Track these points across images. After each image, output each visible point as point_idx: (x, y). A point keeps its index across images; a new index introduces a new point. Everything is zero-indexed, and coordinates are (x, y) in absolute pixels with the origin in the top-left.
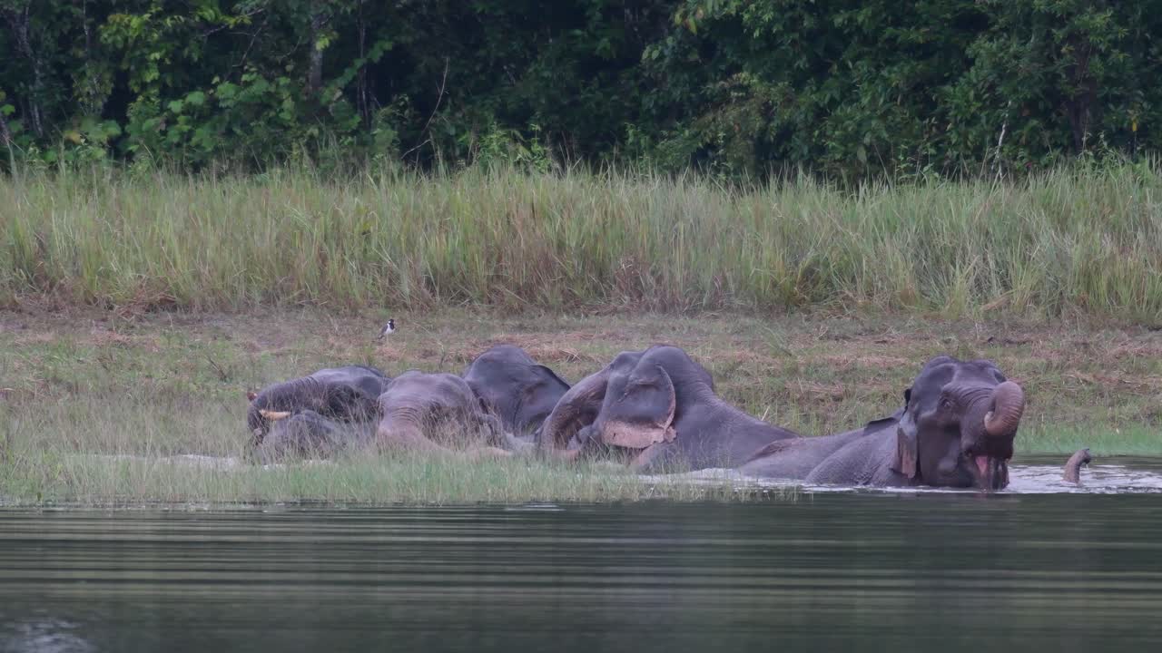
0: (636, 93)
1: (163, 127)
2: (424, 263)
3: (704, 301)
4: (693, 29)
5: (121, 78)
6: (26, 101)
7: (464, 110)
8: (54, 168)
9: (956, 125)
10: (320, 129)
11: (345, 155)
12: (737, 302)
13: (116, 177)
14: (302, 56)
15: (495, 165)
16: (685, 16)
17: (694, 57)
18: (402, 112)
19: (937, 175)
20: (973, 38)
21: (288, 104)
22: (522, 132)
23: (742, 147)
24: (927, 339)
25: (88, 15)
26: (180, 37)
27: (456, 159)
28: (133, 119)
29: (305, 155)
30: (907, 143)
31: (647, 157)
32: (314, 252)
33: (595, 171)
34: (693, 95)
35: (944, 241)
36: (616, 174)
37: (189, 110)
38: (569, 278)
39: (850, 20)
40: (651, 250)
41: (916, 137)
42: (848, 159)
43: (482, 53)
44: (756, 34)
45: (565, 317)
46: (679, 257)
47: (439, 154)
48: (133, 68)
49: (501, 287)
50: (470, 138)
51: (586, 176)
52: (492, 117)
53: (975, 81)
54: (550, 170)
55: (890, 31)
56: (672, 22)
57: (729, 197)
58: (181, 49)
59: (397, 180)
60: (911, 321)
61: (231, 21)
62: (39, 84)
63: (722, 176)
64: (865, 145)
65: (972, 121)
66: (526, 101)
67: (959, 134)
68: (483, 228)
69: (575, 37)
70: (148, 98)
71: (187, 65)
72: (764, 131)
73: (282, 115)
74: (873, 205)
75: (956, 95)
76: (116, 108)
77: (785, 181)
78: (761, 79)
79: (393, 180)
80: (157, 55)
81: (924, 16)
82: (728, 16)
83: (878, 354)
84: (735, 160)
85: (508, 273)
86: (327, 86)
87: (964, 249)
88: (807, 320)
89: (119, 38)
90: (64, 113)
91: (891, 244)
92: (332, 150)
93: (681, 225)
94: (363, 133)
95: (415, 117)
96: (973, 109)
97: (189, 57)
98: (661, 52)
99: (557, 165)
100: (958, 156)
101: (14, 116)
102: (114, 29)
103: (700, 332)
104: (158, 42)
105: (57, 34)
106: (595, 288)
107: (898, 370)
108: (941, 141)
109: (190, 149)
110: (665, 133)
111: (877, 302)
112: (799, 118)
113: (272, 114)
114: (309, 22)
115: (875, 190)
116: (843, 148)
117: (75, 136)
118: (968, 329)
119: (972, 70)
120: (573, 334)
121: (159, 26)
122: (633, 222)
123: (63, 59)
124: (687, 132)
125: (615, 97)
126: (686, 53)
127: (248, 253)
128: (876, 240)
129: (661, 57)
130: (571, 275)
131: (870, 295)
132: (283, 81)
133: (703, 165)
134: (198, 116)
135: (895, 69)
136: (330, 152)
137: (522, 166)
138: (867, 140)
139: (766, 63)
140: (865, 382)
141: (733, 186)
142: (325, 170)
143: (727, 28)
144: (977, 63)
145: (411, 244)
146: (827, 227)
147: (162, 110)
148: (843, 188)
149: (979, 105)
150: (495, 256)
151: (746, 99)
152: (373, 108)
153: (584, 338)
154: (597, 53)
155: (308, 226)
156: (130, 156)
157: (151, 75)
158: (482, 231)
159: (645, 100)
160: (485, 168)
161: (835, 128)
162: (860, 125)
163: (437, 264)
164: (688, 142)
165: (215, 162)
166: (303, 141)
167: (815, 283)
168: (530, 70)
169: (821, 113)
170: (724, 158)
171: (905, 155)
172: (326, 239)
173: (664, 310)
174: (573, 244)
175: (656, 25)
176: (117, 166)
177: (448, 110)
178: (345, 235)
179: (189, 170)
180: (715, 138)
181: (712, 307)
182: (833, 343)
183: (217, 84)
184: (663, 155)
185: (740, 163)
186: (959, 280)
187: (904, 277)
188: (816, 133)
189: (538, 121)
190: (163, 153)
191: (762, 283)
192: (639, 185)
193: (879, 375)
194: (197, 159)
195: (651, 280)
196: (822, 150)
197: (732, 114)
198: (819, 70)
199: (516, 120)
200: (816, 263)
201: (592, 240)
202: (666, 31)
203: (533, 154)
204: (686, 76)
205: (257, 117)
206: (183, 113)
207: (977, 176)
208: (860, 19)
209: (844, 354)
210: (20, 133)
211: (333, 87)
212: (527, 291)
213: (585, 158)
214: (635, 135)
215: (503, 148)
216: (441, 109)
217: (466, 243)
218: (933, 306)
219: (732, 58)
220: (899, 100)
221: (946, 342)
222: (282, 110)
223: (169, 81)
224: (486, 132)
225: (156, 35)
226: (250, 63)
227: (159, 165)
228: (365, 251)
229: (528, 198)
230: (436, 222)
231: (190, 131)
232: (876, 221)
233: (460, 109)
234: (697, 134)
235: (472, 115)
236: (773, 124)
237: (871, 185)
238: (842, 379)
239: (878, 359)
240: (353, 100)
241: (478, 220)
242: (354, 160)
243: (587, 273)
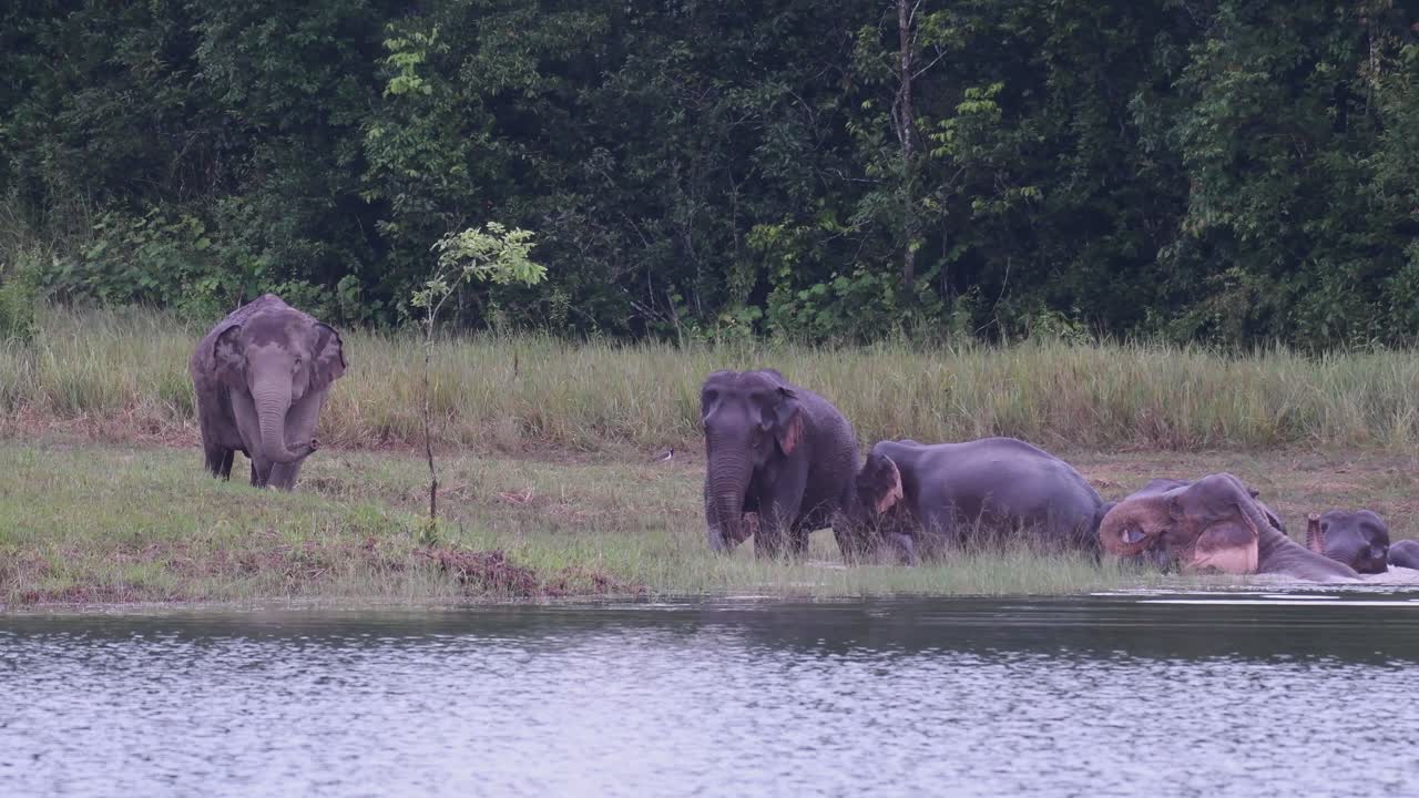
0: (1153, 283)
1: (794, 311)
2: (992, 413)
3: (1205, 442)
4: (1196, 234)
5: (762, 274)
6: (691, 292)
7: (1022, 297)
8: (712, 342)
9: (1396, 306)
10: (913, 311)
11: (932, 332)
12: (1231, 442)
13: (758, 349)
14: (899, 257)
15: (1045, 339)
16: (1189, 225)
17: (1197, 256)
18: (975, 298)
19: (1382, 345)
20: (1409, 241)
21: (889, 293)
22: (1065, 313)
23: (1234, 325)
24: (1375, 469)
25: (737, 227)
26: (807, 242)
27: (1016, 334)
28: (771, 305)
29: (902, 330)
30: (1358, 321)
31: (1161, 332)
32: (909, 406)
33: (1122, 343)
34: (1196, 285)
35: (1387, 395)
36: (1137, 345)
37: (813, 298)
39: (1316, 227)
40: (1164, 403)
41: (1366, 317)
42: (1314, 334)
43: (1036, 254)
44: (1244, 238)
45: (1099, 454)
46: (1185, 408)
47: (1003, 330)
49: (1050, 431)
50: (1026, 318)
51: (1114, 348)
52: (1043, 302)
53: (1410, 273)
54: (1087, 342)
56: (1180, 230)
57: (1224, 362)
58: (808, 251)
59: (971, 350)
60: (1363, 456)
61: (845, 231)
62: (700, 279)
63: (1218, 346)
64: (1327, 323)
66: (1070, 289)
67: (1399, 314)
68: (1036, 386)
69: (1107, 241)
70: (783, 289)
71: (812, 264)
72: (1249, 313)
73: (884, 301)
74: (1334, 368)
75: (1397, 284)
76: (758, 297)
77: (1266, 349)
78: (1248, 273)
79: (968, 349)
80: (790, 256)
81: (1372, 225)
82: (1222, 225)
83: (1337, 481)
84: (1228, 334)
85: (1055, 421)
86: (918, 279)
87: (1403, 401)
88: (1284, 455)
89: (760, 243)
90: (719, 301)
91: (1347, 398)
92: (923, 327)
94: (946, 314)
95: (984, 303)
96: (1409, 295)
97: (814, 258)
98: (1172, 252)
99: (1093, 339)
100: (1398, 333)
101: (682, 303)
102: (757, 236)
103: (1203, 465)
104: (789, 246)
105: (714, 241)
106: (1123, 432)
108: (1385, 320)
109: (814, 327)
110: (1175, 313)
111: (1337, 442)
112: (1277, 302)
113: (876, 300)
114: (904, 231)
115: (1335, 356)
116: (1310, 325)
117: (728, 318)
118: (1406, 462)
119: (1409, 266)
120: (1105, 467)
121: (791, 234)
122: (1150, 383)
123: (718, 259)
124: (1191, 313)
125: (1136, 287)
126: (1190, 253)
127: (858, 406)
128: (1335, 396)
129: (1172, 256)
130: (1104, 421)
131: (1332, 436)
132: (885, 275)
133: (1204, 338)
134: (821, 303)
135: (1350, 264)
136: (920, 329)
137: (1066, 339)
138: (1329, 319)
139: (1251, 260)
140: (1327, 503)
141: (1226, 355)
142: (917, 342)
143: (1223, 233)
144: (1413, 260)
145: (982, 399)
146: (1298, 384)
147: (793, 298)
148: (1311, 355)
150: (1045, 407)
151: (1236, 287)
152: (953, 296)
153: (1115, 470)
154: (1123, 253)
155: (904, 385)
156: (769, 333)
157: (786, 271)
158: (1035, 389)
159: (1159, 289)
160: (1038, 342)
161: (1304, 310)
162: (1324, 306)
163: (1003, 415)
164: (1193, 321)
165: (833, 337)
166: (899, 321)
167: (1290, 427)
168: (1072, 267)
169: (1293, 298)
170: (1220, 333)
171: (1358, 330)
172: (917, 395)
173: (1175, 448)
174: (1105, 398)
175: (1167, 233)
176: (758, 340)
177: (1010, 297)
178: (932, 392)
179: (814, 343)
180: (1212, 318)
181: (1211, 446)
182: (1303, 473)
183: (835, 278)
184: (1174, 330)
185: (1232, 336)
186: (1399, 425)
187: (1358, 423)
188: (1290, 313)
189: (1078, 305)
190: (794, 330)
191: (1249, 427)
192: (1155, 354)
194: (820, 335)
195: (1165, 425)
196: (1294, 326)
197: (1226, 299)
198: (1292, 265)
199: (1061, 304)
200: (1290, 412)
201: (1120, 394)
202: (1176, 236)
203: (1075, 330)
204: (1191, 270)
205: (866, 303)
206: (810, 300)
207: (1413, 345)
208: (1323, 227)
209: (1313, 481)
210: (685, 316)
211: (922, 281)
213: (1114, 332)
214: (1152, 315)
215: (1052, 326)
216: (1005, 296)
217: (1024, 397)
218: (1380, 445)
219: (1226, 256)
220: (1352, 289)
221: (1390, 472)
222: (883, 298)
223: (798, 276)
224: (1039, 313)
225: (788, 241)
226: (859, 262)
227: (791, 339)
228: (947, 405)
229: (1071, 364)
230: (1001, 382)
231: (815, 314)
232: (1336, 380)
233: (1018, 296)
234: (1199, 314)
235: (1028, 300)
236: (1258, 307)
237: (1331, 353)
238: (1311, 501)
239: (1337, 485)
240: (937, 290)
241: (1032, 380)
242: (938, 335)
243: (1116, 420)
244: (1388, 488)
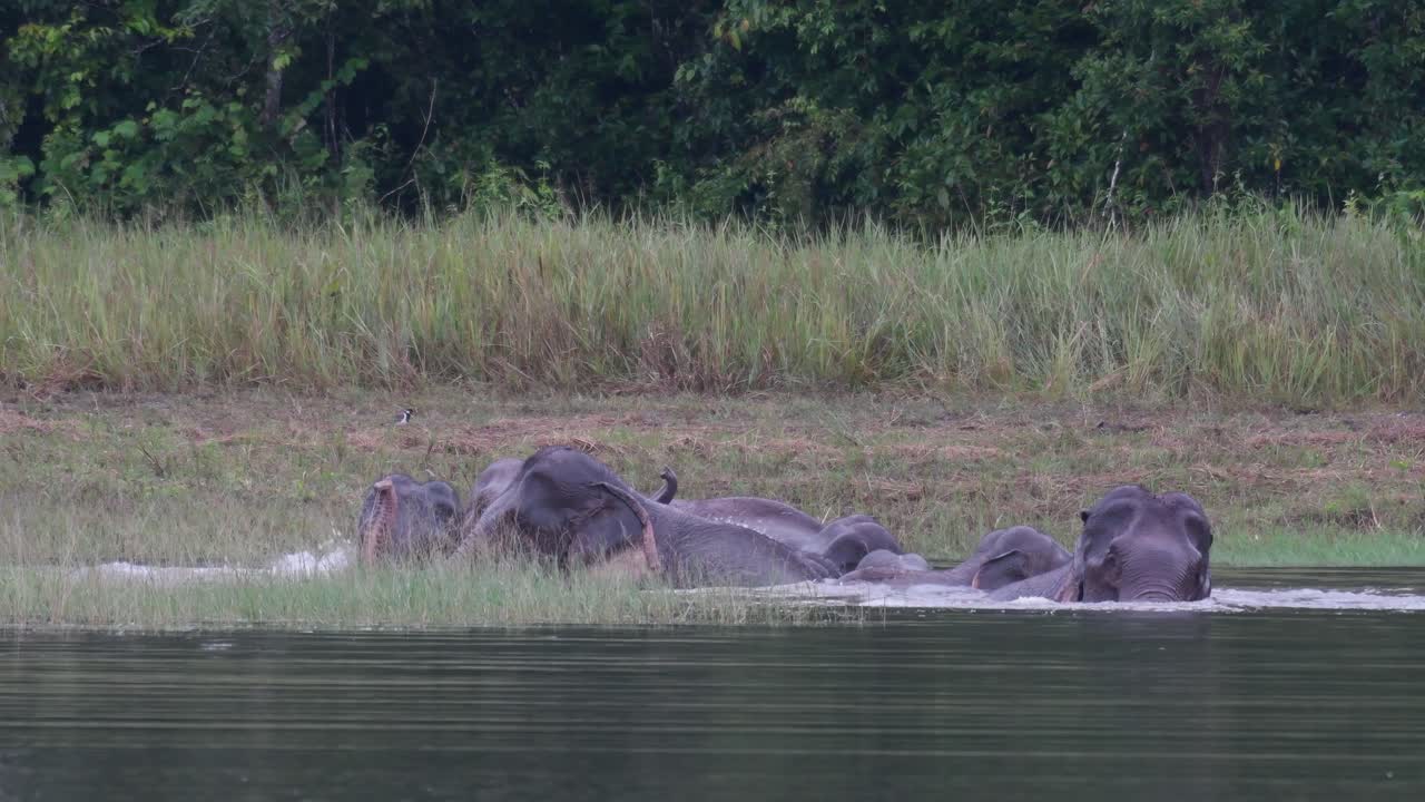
0: (666, 122)
1: (86, 165)
2: (406, 331)
3: (751, 378)
4: (737, 43)
5: (35, 103)
7: (456, 143)
9: (1059, 162)
10: (279, 166)
11: (310, 199)
13: (28, 226)
14: (257, 77)
16: (726, 28)
17: (737, 78)
18: (381, 146)
19: (1035, 223)
20: (1080, 55)
21: (240, 136)
22: (527, 171)
23: (797, 189)
24: (1023, 424)
26: (107, 53)
27: (446, 203)
28: (49, 154)
29: (261, 198)
30: (998, 184)
31: (680, 201)
32: (271, 318)
33: (617, 219)
34: (736, 125)
35: (1044, 304)
36: (641, 222)
37: (117, 144)
38: (585, 352)
39: (930, 33)
40: (685, 316)
41: (1010, 177)
42: (927, 204)
43: (478, 73)
44: (814, 50)
45: (580, 397)
46: (719, 324)
47: (425, 197)
48: (49, 91)
49: (500, 360)
50: (463, 178)
51: (605, 225)
52: (490, 151)
53: (1082, 108)
54: (561, 217)
55: (977, 47)
56: (710, 35)
57: (780, 250)
58: (109, 67)
59: (373, 229)
60: (1004, 403)
61: (170, 34)
63: (772, 224)
64: (947, 187)
65: (1078, 157)
66: (532, 132)
67: (1063, 173)
68: (479, 289)
69: (592, 54)
70: (68, 129)
71: (116, 88)
72: (823, 169)
73: (232, 150)
74: (957, 259)
75: (1060, 124)
76: (28, 141)
77: (850, 229)
78: (820, 106)
79: (368, 227)
80: (79, 76)
81: (1020, 29)
82: (779, 28)
83: (963, 443)
84: (787, 205)
85: (509, 343)
86: (287, 114)
87: (1068, 313)
88: (876, 401)
89: (32, 54)
91: (979, 308)
92: (294, 192)
93: (722, 285)
94: (331, 171)
95: (396, 152)
96: (1079, 143)
97: (119, 78)
98: (698, 73)
99: (570, 211)
100: (1061, 201)
102: (26, 43)
103: (745, 415)
104: (80, 59)
106: (617, 362)
107: (988, 462)
108: (1039, 182)
109: (119, 191)
110: (702, 171)
111: (962, 379)
112: (867, 153)
113: (220, 148)
114: (265, 36)
115: (959, 240)
116: (920, 190)
118: (1074, 413)
119: (1079, 93)
120: (589, 419)
121: (81, 40)
122: (663, 283)
124: (729, 171)
125: (641, 128)
126: (727, 73)
127: (190, 319)
128: (960, 304)
129: (698, 78)
130: (587, 345)
131: (953, 370)
132: (234, 107)
133: (749, 211)
134: (129, 151)
135: (984, 93)
136: (290, 195)
137: (527, 211)
138: (950, 181)
139: (826, 85)
140: (946, 477)
141: (785, 237)
142: (285, 216)
143: (780, 42)
144: (1085, 86)
145: (391, 308)
146: (901, 285)
147: (86, 142)
148: (921, 239)
149: (1087, 137)
150: (493, 322)
151: (801, 129)
152: (344, 141)
153: (604, 423)
154: (619, 73)
155: (264, 285)
156: (46, 200)
157: (72, 100)
158: (478, 292)
159: (678, 131)
160: (482, 216)
161: (911, 166)
162: (941, 161)
163: (423, 333)
164: (731, 184)
165: (150, 207)
166: (258, 182)
167: (886, 355)
168: (537, 94)
169: (893, 147)
170: (775, 202)
171: (996, 200)
172: (286, 301)
173: (701, 388)
174: (590, 308)
175: (691, 40)
176: (29, 212)
177: (437, 142)
178: (310, 297)
179: (118, 217)
180: (762, 179)
181: (760, 385)
182: (908, 429)
183: (153, 111)
184: (700, 198)
185: (794, 208)
186: (1063, 351)
187: (996, 350)
188: (888, 171)
189: (547, 157)
190: (86, 196)
191: (822, 355)
192: (671, 236)
193: (965, 469)
194: (129, 203)
195: (685, 352)
196: (894, 192)
197: (784, 148)
198: (891, 94)
199: (519, 156)
200: (887, 330)
201: (613, 303)
202: (705, 47)
203: (541, 197)
204: (728, 101)
205: (202, 152)
206: (111, 147)
207: (1085, 224)
208: (942, 32)
209: (922, 443)
211: (294, 115)
212: (534, 366)
213: (605, 204)
214: (666, 174)
215: (503, 190)
216: (428, 142)
217: (459, 306)
218: (1032, 384)
219: (784, 78)
220: (989, 132)
221: (1048, 428)
222: (232, 144)
223: (93, 107)
224: (483, 170)
225: (77, 52)
226: (193, 86)
227: (81, 211)
228: (334, 316)
229: (535, 251)
230: (422, 281)
231: (120, 169)
232: (961, 280)
233: (450, 142)
234: (743, 173)
235: (466, 148)
236: (835, 161)
237: (954, 236)
238: (920, 474)
239: (963, 449)
240: (319, 132)
241: (473, 278)
242: (321, 205)
243: (607, 343)
244: (1044, 453)
